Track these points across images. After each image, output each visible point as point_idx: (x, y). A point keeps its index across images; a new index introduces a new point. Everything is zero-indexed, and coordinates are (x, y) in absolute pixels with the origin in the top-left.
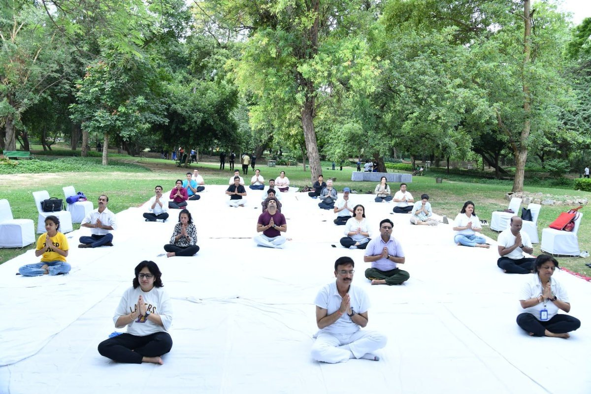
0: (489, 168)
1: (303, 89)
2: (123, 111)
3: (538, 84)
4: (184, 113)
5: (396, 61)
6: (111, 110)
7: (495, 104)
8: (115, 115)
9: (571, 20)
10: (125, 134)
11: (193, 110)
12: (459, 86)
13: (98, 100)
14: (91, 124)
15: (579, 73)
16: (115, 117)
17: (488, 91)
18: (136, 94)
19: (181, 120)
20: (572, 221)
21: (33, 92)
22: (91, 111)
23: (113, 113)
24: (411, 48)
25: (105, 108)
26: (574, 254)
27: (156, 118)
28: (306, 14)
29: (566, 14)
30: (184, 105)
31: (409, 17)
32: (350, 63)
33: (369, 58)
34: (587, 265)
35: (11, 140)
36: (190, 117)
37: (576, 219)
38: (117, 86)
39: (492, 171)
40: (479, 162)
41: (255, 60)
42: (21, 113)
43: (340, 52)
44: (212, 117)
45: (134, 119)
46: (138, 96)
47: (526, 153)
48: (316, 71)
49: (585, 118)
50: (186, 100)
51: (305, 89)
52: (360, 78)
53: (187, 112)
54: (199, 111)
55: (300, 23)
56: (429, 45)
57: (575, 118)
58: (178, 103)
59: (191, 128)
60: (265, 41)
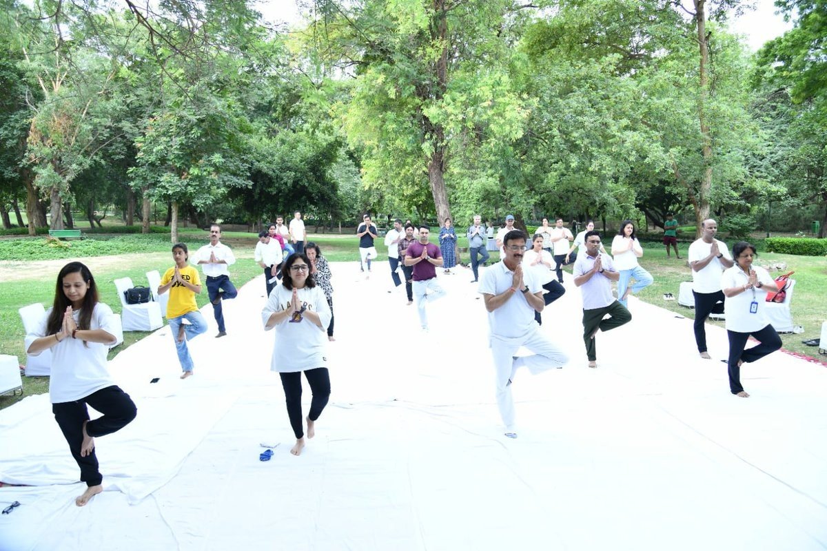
0: (654, 229)
1: (431, 137)
2: (196, 173)
3: (722, 123)
4: (271, 173)
5: (547, 99)
6: (180, 172)
7: (671, 150)
8: (185, 178)
9: (747, 42)
10: (198, 202)
11: (281, 168)
12: (626, 128)
13: (163, 160)
14: (156, 191)
15: (762, 107)
16: (185, 182)
17: (662, 133)
18: (211, 152)
19: (267, 182)
20: (783, 291)
21: (82, 154)
22: (156, 176)
23: (183, 177)
24: (564, 82)
25: (172, 170)
26: (787, 331)
27: (237, 181)
28: (432, 44)
29: (740, 36)
30: (270, 163)
31: (556, 43)
32: (490, 103)
33: (513, 96)
34: (804, 343)
35: (58, 216)
36: (277, 177)
37: (787, 287)
38: (187, 142)
39: (658, 232)
40: (640, 221)
41: (368, 103)
42: (69, 182)
43: (478, 90)
44: (306, 176)
45: (209, 183)
46: (213, 154)
47: (708, 208)
48: (447, 115)
49: (774, 163)
50: (273, 155)
51: (434, 137)
52: (503, 121)
53: (274, 172)
54: (289, 169)
55: (425, 55)
56: (586, 78)
57: (761, 163)
58: (262, 160)
59: (280, 191)
60: (382, 78)
